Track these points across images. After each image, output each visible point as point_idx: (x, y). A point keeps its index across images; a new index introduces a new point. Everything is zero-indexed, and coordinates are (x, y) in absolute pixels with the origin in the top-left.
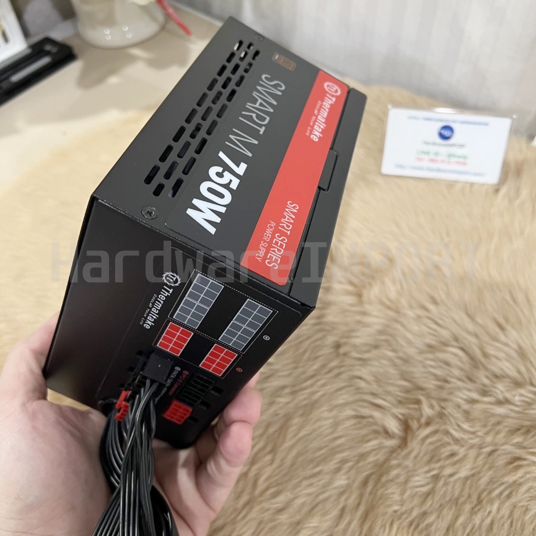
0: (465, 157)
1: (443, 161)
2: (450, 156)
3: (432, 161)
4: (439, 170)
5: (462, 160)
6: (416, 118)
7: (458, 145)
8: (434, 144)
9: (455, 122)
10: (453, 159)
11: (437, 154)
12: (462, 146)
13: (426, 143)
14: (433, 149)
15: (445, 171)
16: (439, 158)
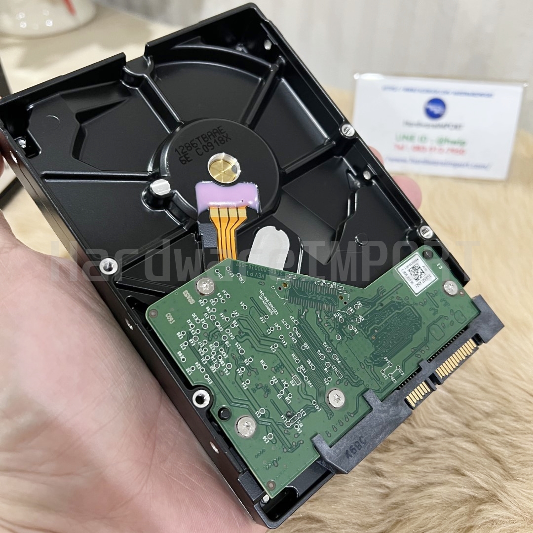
0: (463, 143)
1: (431, 149)
2: (441, 141)
3: (418, 148)
4: (427, 162)
5: (457, 147)
6: (393, 89)
7: (453, 126)
8: (419, 125)
9: (446, 92)
10: (446, 146)
11: (423, 139)
12: (457, 127)
13: (408, 124)
14: (419, 132)
15: (435, 163)
16: (428, 145)
